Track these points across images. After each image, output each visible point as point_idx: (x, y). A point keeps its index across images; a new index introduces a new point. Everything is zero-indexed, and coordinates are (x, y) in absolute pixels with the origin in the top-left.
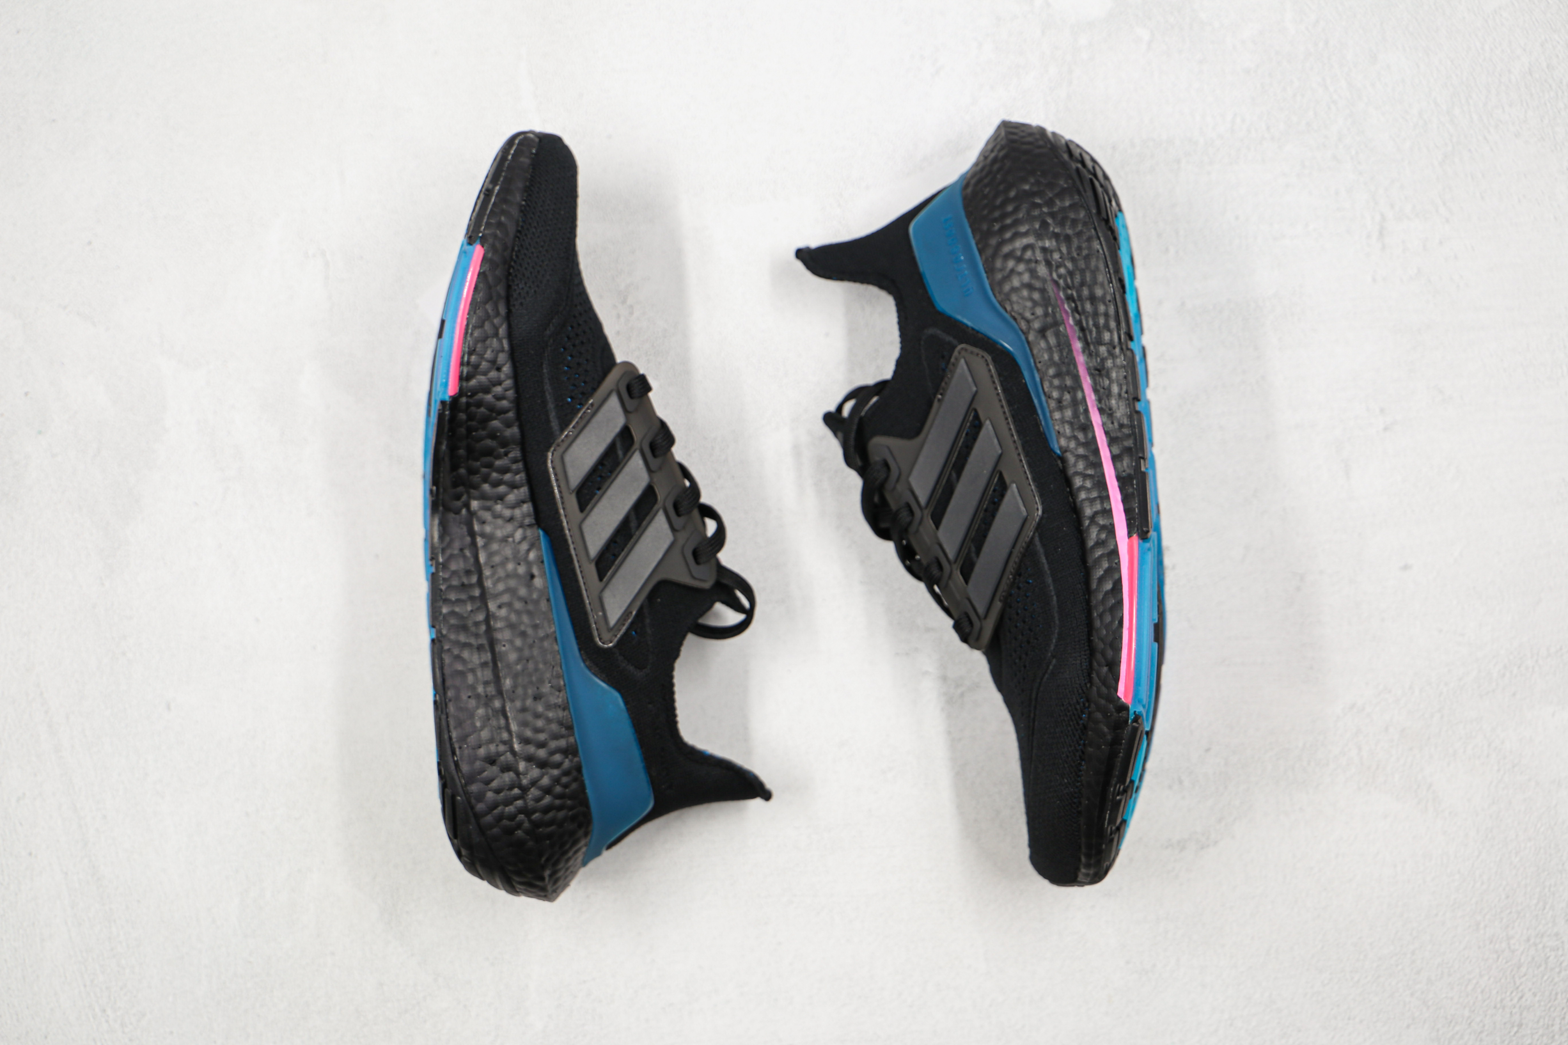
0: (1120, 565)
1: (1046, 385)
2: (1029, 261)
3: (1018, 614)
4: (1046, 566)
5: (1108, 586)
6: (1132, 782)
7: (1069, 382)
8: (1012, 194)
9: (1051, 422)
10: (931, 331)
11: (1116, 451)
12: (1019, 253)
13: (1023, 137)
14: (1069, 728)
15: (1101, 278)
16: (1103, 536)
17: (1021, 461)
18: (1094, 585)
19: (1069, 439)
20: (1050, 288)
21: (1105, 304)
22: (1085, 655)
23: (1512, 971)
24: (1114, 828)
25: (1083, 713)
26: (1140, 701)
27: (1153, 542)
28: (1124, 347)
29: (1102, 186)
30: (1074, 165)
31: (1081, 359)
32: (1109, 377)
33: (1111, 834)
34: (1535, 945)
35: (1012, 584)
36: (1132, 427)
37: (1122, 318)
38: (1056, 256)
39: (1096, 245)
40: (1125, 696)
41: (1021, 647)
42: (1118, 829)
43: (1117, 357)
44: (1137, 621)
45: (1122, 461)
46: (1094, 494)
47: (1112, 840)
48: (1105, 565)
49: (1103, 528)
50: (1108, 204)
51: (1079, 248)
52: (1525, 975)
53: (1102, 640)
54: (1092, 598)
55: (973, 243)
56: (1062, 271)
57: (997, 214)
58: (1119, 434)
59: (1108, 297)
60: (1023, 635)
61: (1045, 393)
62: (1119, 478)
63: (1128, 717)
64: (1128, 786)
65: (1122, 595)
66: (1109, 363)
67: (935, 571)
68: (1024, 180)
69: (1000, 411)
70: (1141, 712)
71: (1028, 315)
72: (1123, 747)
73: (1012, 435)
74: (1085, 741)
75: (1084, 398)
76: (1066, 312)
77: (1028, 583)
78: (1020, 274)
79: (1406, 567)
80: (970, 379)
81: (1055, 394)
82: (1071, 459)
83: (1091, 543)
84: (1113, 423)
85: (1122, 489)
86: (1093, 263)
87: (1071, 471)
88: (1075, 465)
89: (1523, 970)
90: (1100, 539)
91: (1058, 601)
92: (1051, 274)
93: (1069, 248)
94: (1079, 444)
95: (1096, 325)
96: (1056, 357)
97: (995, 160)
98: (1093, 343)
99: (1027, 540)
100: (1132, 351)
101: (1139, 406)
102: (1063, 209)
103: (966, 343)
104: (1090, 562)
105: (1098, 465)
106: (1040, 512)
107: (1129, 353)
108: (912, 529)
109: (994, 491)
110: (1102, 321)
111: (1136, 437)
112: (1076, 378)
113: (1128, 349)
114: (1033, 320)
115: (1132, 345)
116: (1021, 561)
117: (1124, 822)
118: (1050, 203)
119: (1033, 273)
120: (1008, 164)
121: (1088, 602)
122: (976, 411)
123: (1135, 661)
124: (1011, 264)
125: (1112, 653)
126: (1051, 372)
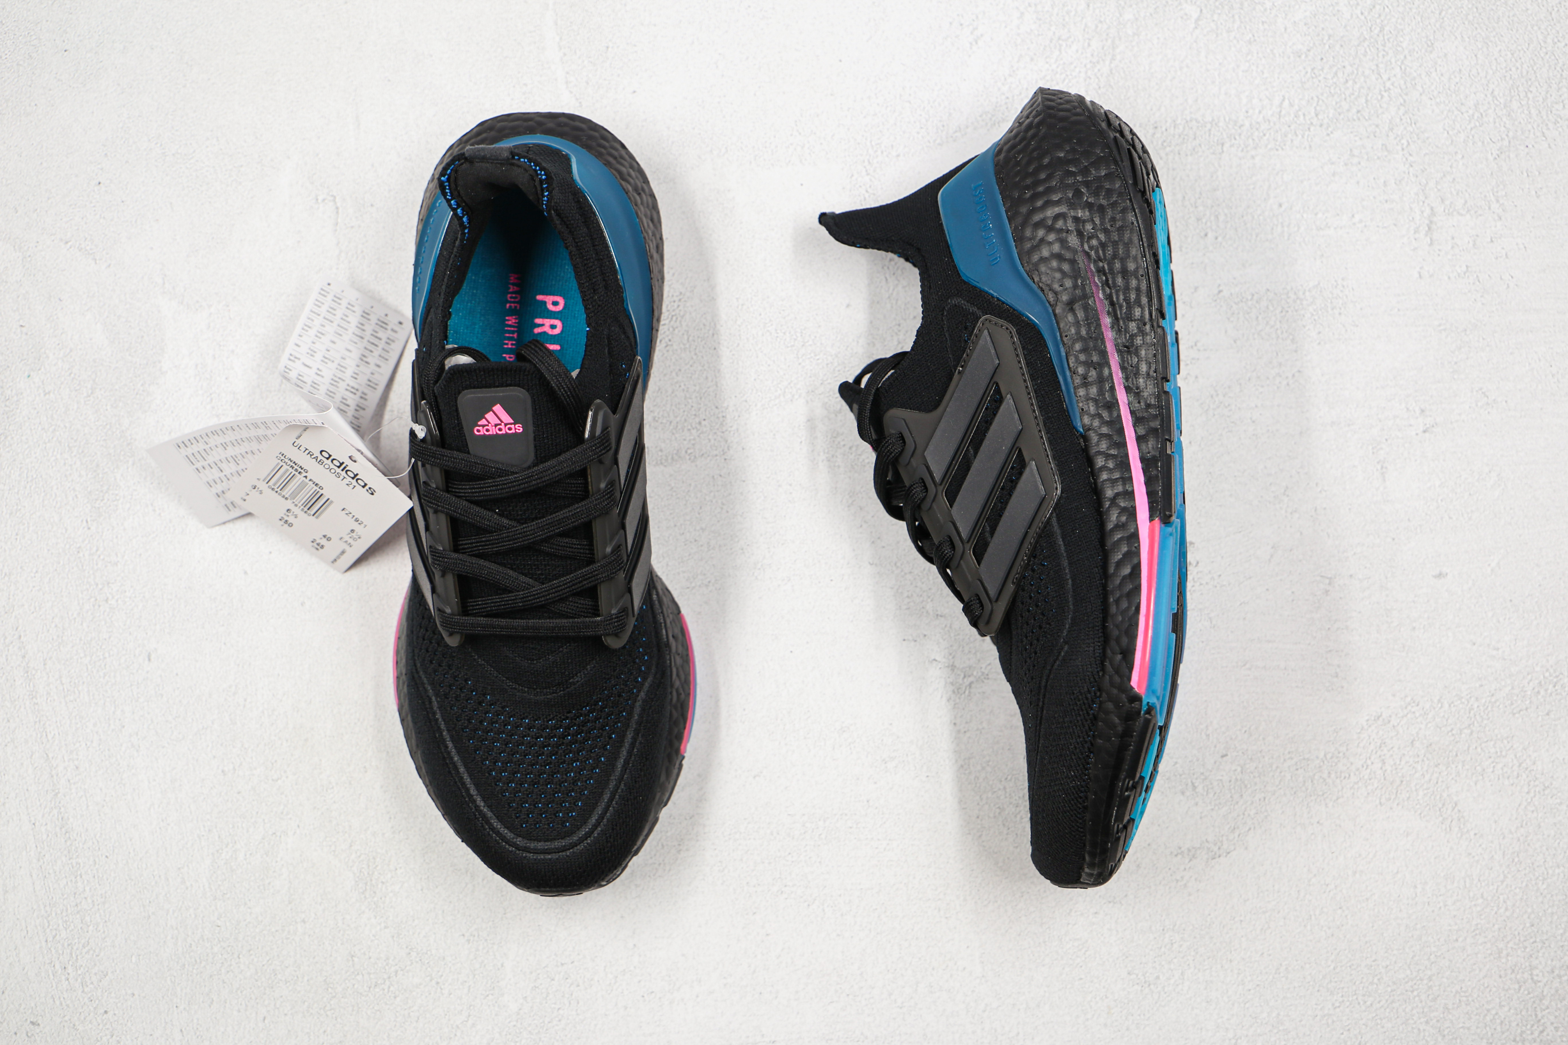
0: (1139, 549)
1: (1072, 360)
2: (1060, 231)
3: (1031, 598)
4: (1063, 548)
5: (1127, 571)
6: (1142, 778)
7: (1095, 358)
8: (1046, 161)
9: (1074, 399)
10: (955, 301)
11: (1142, 431)
12: (1050, 222)
13: (1061, 104)
14: (1079, 718)
15: (1134, 252)
16: (1124, 519)
17: (1042, 437)
18: (1111, 570)
19: (1093, 417)
20: (1081, 260)
21: (1137, 278)
22: (1099, 642)
23: (1534, 1002)
24: (1121, 826)
25: (1094, 702)
26: (1154, 692)
27: (1176, 528)
28: (1155, 324)
29: (1140, 158)
30: (1112, 135)
31: (1109, 335)
32: (1137, 355)
33: (1117, 833)
34: (1560, 976)
35: (1026, 567)
36: (1160, 407)
37: (1154, 294)
38: (1089, 227)
39: (1131, 217)
40: (1139, 686)
41: (1033, 632)
42: (1125, 827)
43: (1147, 334)
44: (1154, 608)
45: (1147, 442)
46: (1117, 475)
47: (1118, 839)
48: (1125, 549)
49: (1124, 510)
50: (1146, 177)
51: (1113, 219)
52: (1548, 1008)
53: (1117, 626)
54: (1109, 583)
55: (1003, 210)
56: (1094, 242)
57: (1029, 181)
58: (1145, 414)
59: (1141, 272)
60: (1035, 620)
61: (1070, 368)
62: (1143, 459)
63: (1141, 708)
64: (1138, 782)
65: (1141, 580)
66: (1139, 341)
67: (947, 551)
68: (1059, 147)
69: (1023, 385)
70: (1154, 703)
71: (1056, 286)
72: (1134, 739)
73: (1034, 411)
74: (1094, 732)
75: (1111, 375)
76: (1097, 286)
77: (1044, 565)
78: (1050, 243)
79: (1440, 575)
80: (993, 351)
81: (1081, 370)
82: (1094, 438)
83: (1110, 526)
84: (1139, 402)
85: (1145, 471)
86: (1127, 236)
87: (1093, 451)
88: (1097, 444)
89: (1546, 1002)
90: (1120, 521)
91: (1073, 585)
92: (1082, 246)
93: (1102, 219)
94: (1104, 423)
95: (1127, 300)
96: (1084, 332)
97: (1030, 127)
98: (1123, 319)
99: (1044, 520)
100: (1163, 328)
101: (1167, 387)
102: (1098, 179)
103: (990, 314)
104: (1109, 543)
105: (1123, 445)
106: (1059, 492)
107: (1159, 330)
108: (925, 506)
109: (1012, 468)
110: (1133, 296)
111: (1163, 418)
112: (1104, 354)
113: (1159, 326)
114: (1062, 292)
115: (1163, 323)
116: (1037, 542)
117: (1132, 821)
118: (1085, 171)
119: (1063, 242)
120: (1043, 130)
121: (1104, 587)
122: (997, 384)
123: (1150, 650)
124: (1041, 233)
125: (1127, 641)
126: (1078, 346)
